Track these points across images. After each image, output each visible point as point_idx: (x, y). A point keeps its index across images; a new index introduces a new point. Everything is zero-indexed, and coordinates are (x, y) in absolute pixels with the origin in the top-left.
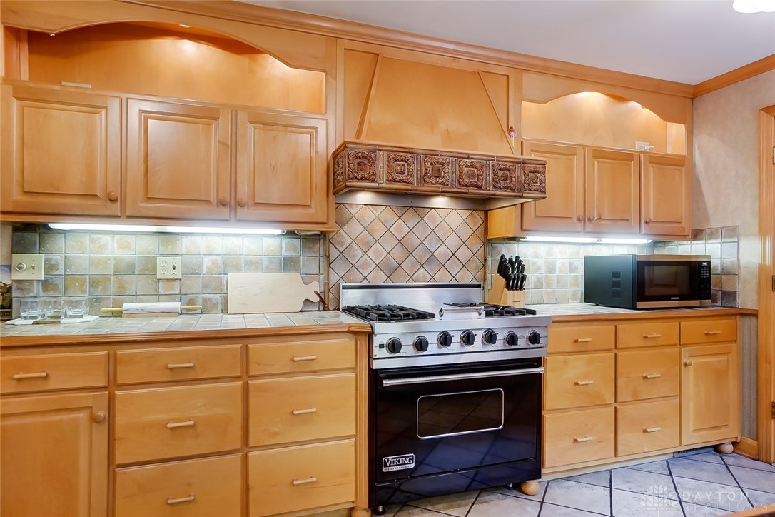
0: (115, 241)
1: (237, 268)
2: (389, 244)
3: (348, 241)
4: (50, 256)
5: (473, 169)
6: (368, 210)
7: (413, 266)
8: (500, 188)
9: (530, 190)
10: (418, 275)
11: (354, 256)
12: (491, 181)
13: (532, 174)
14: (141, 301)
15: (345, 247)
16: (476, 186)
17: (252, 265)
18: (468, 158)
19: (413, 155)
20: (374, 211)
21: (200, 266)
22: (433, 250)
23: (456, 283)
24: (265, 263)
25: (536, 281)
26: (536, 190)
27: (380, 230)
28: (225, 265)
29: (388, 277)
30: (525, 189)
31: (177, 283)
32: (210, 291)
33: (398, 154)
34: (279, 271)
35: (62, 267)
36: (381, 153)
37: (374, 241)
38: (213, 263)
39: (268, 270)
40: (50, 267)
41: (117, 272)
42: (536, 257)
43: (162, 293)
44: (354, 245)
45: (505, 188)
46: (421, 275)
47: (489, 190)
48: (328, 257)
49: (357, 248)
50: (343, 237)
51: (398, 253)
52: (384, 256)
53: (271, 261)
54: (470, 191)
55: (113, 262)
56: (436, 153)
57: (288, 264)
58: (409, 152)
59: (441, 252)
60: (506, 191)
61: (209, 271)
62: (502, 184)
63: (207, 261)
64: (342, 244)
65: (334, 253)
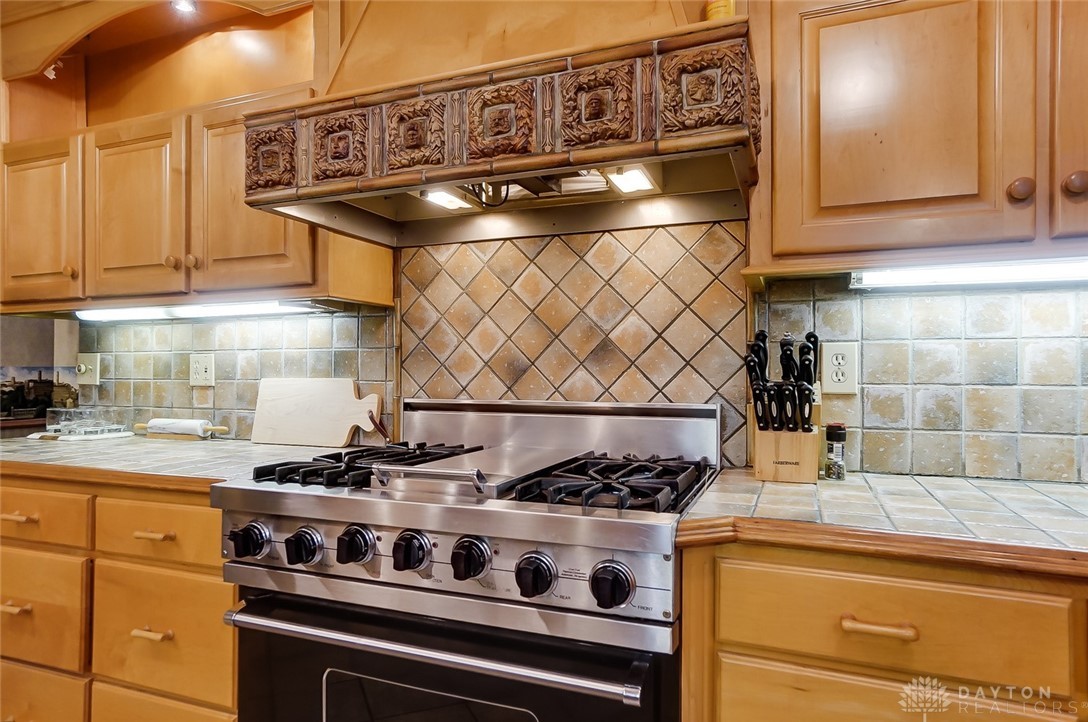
0: (154, 333)
1: (277, 372)
2: (512, 318)
3: (433, 316)
4: (104, 355)
5: (506, 106)
6: (469, 252)
7: (562, 365)
8: (582, 142)
9: (686, 127)
10: (574, 383)
11: (443, 346)
12: (558, 125)
13: (694, 77)
14: (176, 416)
15: (427, 329)
16: (509, 149)
17: (294, 366)
18: (492, 82)
19: (364, 111)
20: (480, 254)
21: (234, 367)
22: (607, 327)
23: (666, 405)
24: (310, 361)
25: (931, 404)
26: (702, 123)
27: (492, 290)
28: (262, 365)
29: (509, 388)
30: (668, 129)
31: (210, 392)
32: (244, 406)
33: (332, 115)
34: (328, 375)
35: (112, 369)
36: (304, 122)
37: (479, 314)
38: (248, 363)
39: (316, 373)
40: (104, 370)
41: (156, 376)
42: (931, 334)
43: (196, 406)
44: (444, 325)
45: (594, 137)
46: (579, 385)
47: (552, 152)
48: (399, 349)
49: (449, 330)
50: (424, 309)
51: (530, 338)
52: (499, 345)
53: (318, 358)
54: (495, 165)
55: (151, 362)
56: (416, 90)
57: (340, 364)
58: (355, 106)
59: (627, 329)
60: (602, 145)
61: (244, 374)
62: (589, 128)
63: (241, 359)
64: (422, 323)
65: (410, 341)
